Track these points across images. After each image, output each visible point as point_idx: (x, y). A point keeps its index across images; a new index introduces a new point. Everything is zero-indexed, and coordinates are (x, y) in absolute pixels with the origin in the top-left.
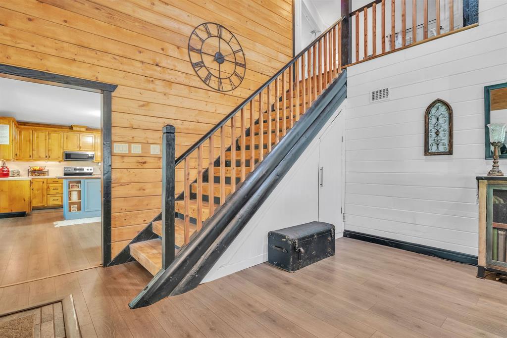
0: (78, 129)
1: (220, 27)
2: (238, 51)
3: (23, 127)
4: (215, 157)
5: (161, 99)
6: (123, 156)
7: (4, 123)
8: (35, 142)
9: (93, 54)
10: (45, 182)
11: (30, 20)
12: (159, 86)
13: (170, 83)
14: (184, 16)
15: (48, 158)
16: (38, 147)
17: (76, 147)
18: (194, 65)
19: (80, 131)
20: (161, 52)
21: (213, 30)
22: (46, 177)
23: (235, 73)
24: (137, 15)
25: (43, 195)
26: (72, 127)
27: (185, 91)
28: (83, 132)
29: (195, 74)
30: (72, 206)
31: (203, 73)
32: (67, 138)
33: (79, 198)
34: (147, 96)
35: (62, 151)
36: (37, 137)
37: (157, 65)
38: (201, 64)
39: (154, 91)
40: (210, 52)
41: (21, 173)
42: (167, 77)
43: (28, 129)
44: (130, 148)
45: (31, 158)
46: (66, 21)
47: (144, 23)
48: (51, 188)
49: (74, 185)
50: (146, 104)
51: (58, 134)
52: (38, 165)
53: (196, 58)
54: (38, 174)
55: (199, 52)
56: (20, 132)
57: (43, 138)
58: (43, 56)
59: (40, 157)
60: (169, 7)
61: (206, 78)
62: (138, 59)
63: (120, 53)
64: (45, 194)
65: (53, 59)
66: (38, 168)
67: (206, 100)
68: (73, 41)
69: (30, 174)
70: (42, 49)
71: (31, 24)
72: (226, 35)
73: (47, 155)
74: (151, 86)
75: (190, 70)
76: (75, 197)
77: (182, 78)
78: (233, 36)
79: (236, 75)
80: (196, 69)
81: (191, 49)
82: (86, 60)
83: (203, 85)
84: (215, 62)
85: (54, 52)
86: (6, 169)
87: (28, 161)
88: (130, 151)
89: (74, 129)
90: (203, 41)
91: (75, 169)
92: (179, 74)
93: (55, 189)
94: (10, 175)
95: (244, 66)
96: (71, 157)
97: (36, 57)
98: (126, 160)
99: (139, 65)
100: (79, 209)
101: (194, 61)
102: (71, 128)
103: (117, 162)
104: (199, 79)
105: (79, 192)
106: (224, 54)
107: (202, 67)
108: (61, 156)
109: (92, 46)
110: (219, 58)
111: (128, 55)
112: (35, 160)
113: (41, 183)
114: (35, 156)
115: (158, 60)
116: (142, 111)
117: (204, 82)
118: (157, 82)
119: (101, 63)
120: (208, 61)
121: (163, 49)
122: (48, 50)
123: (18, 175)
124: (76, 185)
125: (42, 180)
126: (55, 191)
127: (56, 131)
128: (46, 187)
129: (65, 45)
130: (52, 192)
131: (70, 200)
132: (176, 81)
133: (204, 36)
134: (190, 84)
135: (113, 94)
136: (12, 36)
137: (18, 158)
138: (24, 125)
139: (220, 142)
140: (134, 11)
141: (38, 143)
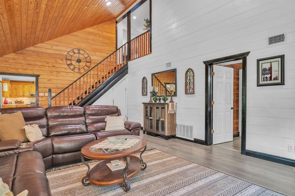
1: (79, 50)
2: (87, 57)
3: (13, 83)
4: (78, 97)
5: (55, 78)
6: (42, 97)
7: (5, 83)
8: (18, 89)
9: (32, 66)
11: (14, 59)
12: (55, 73)
13: (59, 72)
14: (64, 49)
15: (23, 96)
16: (19, 92)
18: (68, 65)
20: (55, 62)
21: (76, 51)
22: (23, 104)
23: (86, 65)
24: (46, 52)
27: (64, 74)
29: (69, 68)
31: (72, 67)
32: (31, 87)
34: (51, 77)
35: (29, 93)
36: (19, 87)
37: (54, 67)
38: (71, 64)
39: (53, 75)
40: (75, 59)
41: (12, 103)
42: (58, 70)
43: (15, 84)
44: (44, 94)
45: (16, 96)
46: (24, 58)
47: (49, 54)
50: (50, 80)
52: (19, 99)
53: (69, 62)
54: (19, 103)
55: (70, 60)
56: (12, 85)
57: (21, 87)
58: (17, 69)
59: (20, 96)
60: (58, 47)
61: (73, 69)
62: (47, 66)
63: (41, 65)
65: (20, 69)
66: (19, 101)
67: (74, 76)
68: (26, 63)
69: (16, 103)
70: (17, 67)
71: (14, 60)
72: (81, 52)
74: (52, 74)
75: (67, 67)
77: (64, 70)
78: (85, 52)
79: (86, 66)
80: (69, 66)
81: (67, 59)
82: (30, 68)
83: (72, 71)
84: (77, 63)
85: (21, 67)
86: (6, 101)
87: (15, 97)
88: (44, 95)
90: (72, 56)
92: (62, 69)
94: (8, 103)
95: (90, 62)
96: (33, 96)
97: (16, 69)
98: (43, 98)
99: (47, 67)
101: (68, 63)
102: (33, 82)
103: (40, 99)
104: (70, 69)
106: (81, 59)
107: (71, 65)
108: (29, 95)
109: (32, 64)
110: (79, 61)
111: (43, 65)
112: (18, 97)
114: (18, 95)
115: (54, 65)
116: (49, 82)
117: (73, 70)
118: (54, 72)
119: (35, 69)
120: (74, 63)
121: (56, 61)
122: (19, 67)
123: (11, 104)
125: (21, 106)
127: (27, 84)
129: (24, 65)
132: (61, 71)
133: (72, 54)
134: (67, 72)
135: (39, 78)
136: (9, 65)
137: (11, 96)
138: (14, 82)
139: (79, 91)
140: (45, 51)
141: (19, 90)
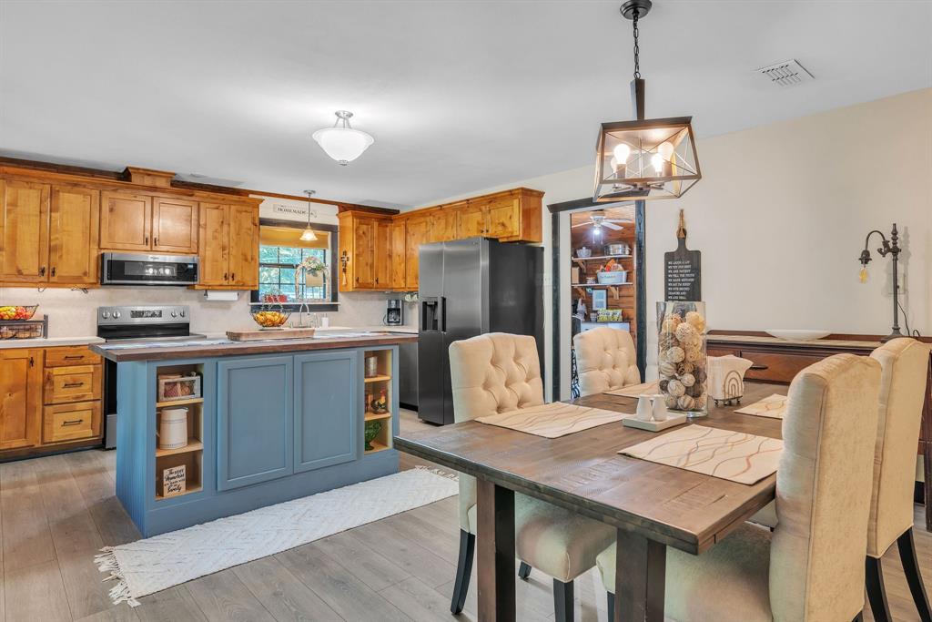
0: (148, 181)
10: (39, 361)
15: (48, 276)
17: (141, 240)
19: (154, 189)
22: (39, 341)
25: (29, 409)
26: (129, 174)
28: (162, 190)
30: (166, 472)
33: (193, 436)
35: (95, 253)
48: (59, 382)
49: (175, 383)
51: (85, 195)
52: (14, 299)
54: (11, 333)
57: (34, 205)
59: (20, 272)
64: (39, 403)
66: (11, 311)
73: (45, 265)
76: (176, 436)
89: (136, 180)
91: (136, 314)
93: (74, 385)
96: (127, 272)
100: (193, 479)
102: (126, 175)
105: (194, 411)
108: (93, 269)
113: (24, 363)
124: (182, 383)
125: (26, 354)
126: (73, 392)
128: (40, 379)
130: (61, 394)
131: (159, 445)
141: (13, 222)
